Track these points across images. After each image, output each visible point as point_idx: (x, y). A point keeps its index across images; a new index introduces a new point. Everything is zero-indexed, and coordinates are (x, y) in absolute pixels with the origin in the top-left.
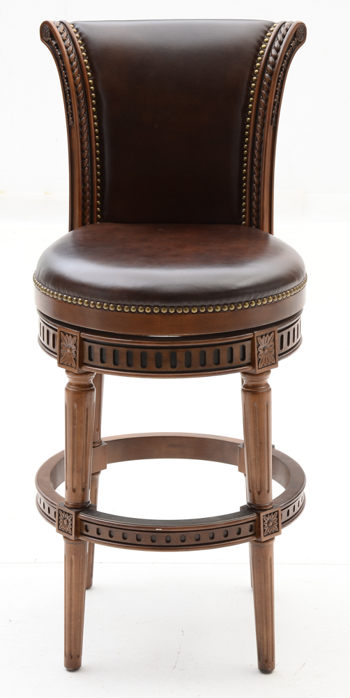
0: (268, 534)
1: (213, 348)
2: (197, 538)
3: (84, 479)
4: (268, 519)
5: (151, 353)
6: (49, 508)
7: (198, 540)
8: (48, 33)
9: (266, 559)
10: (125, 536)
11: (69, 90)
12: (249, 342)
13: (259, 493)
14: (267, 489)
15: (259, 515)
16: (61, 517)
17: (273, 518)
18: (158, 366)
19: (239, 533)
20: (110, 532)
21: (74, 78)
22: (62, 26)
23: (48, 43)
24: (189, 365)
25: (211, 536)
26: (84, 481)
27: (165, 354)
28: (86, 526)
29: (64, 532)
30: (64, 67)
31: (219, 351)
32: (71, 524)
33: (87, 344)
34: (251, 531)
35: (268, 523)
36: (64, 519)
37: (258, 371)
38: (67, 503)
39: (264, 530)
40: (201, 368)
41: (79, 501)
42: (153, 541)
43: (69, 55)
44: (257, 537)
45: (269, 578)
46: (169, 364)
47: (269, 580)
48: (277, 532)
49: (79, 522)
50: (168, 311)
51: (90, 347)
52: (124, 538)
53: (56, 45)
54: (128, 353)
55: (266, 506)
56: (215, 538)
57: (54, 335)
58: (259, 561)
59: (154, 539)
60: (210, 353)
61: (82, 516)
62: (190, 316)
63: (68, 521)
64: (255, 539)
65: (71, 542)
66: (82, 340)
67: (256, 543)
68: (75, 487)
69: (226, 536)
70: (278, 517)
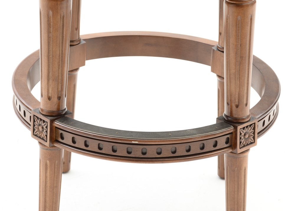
0: (244, 146)
2: (173, 150)
3: (60, 87)
4: (245, 131)
6: (24, 111)
7: (174, 152)
9: (241, 169)
10: (101, 146)
13: (237, 106)
14: (245, 102)
15: (236, 128)
16: (36, 123)
17: (250, 130)
19: (215, 145)
25: (188, 148)
26: (60, 89)
28: (61, 134)
29: (39, 137)
32: (47, 131)
34: (227, 143)
35: (245, 135)
36: (40, 125)
38: (42, 110)
39: (240, 142)
41: (54, 108)
42: (129, 153)
44: (232, 149)
45: (243, 186)
47: (243, 189)
48: (253, 143)
49: (54, 130)
52: (100, 148)
55: (243, 119)
56: (191, 151)
59: (130, 151)
61: (57, 124)
63: (43, 128)
64: (231, 151)
65: (46, 148)
68: (50, 95)
69: (202, 148)
70: (254, 129)
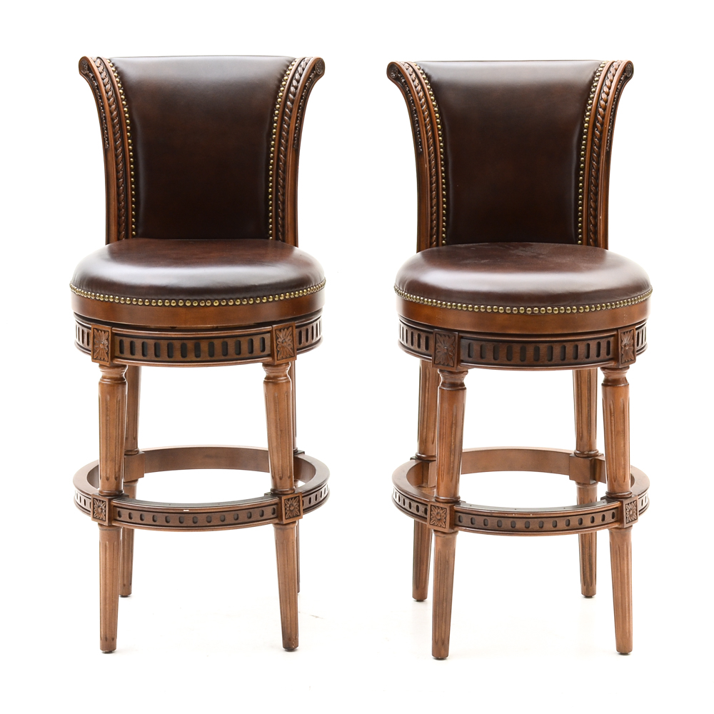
0: (290, 518)
1: (235, 339)
2: (223, 518)
3: (117, 468)
4: (289, 503)
5: (177, 344)
6: (85, 500)
7: (223, 521)
8: (85, 67)
10: (155, 518)
11: (105, 117)
12: (269, 335)
13: (281, 479)
14: (288, 475)
15: (280, 499)
16: (95, 505)
17: (294, 503)
18: (184, 355)
19: (262, 515)
20: (141, 515)
21: (110, 106)
22: (99, 60)
23: (86, 76)
24: (212, 354)
25: (236, 518)
26: (117, 470)
27: (190, 345)
28: (119, 512)
29: (99, 519)
30: (100, 96)
31: (240, 342)
32: (105, 511)
33: (118, 339)
34: (273, 514)
35: (290, 506)
36: (99, 507)
37: (277, 362)
38: (101, 492)
39: (286, 513)
40: (223, 358)
41: (113, 488)
42: (181, 522)
43: (105, 86)
44: (279, 520)
46: (193, 354)
47: (292, 562)
48: (299, 516)
49: (112, 509)
50: (192, 304)
51: (121, 342)
52: (155, 521)
53: (93, 77)
54: (155, 344)
55: (287, 491)
56: (239, 519)
57: (88, 334)
58: (283, 543)
59: (182, 520)
60: (231, 344)
61: (115, 502)
62: (212, 308)
63: (102, 509)
64: (277, 521)
65: (105, 528)
66: (114, 335)
67: (278, 526)
68: (107, 476)
69: (250, 517)
70: (299, 502)
